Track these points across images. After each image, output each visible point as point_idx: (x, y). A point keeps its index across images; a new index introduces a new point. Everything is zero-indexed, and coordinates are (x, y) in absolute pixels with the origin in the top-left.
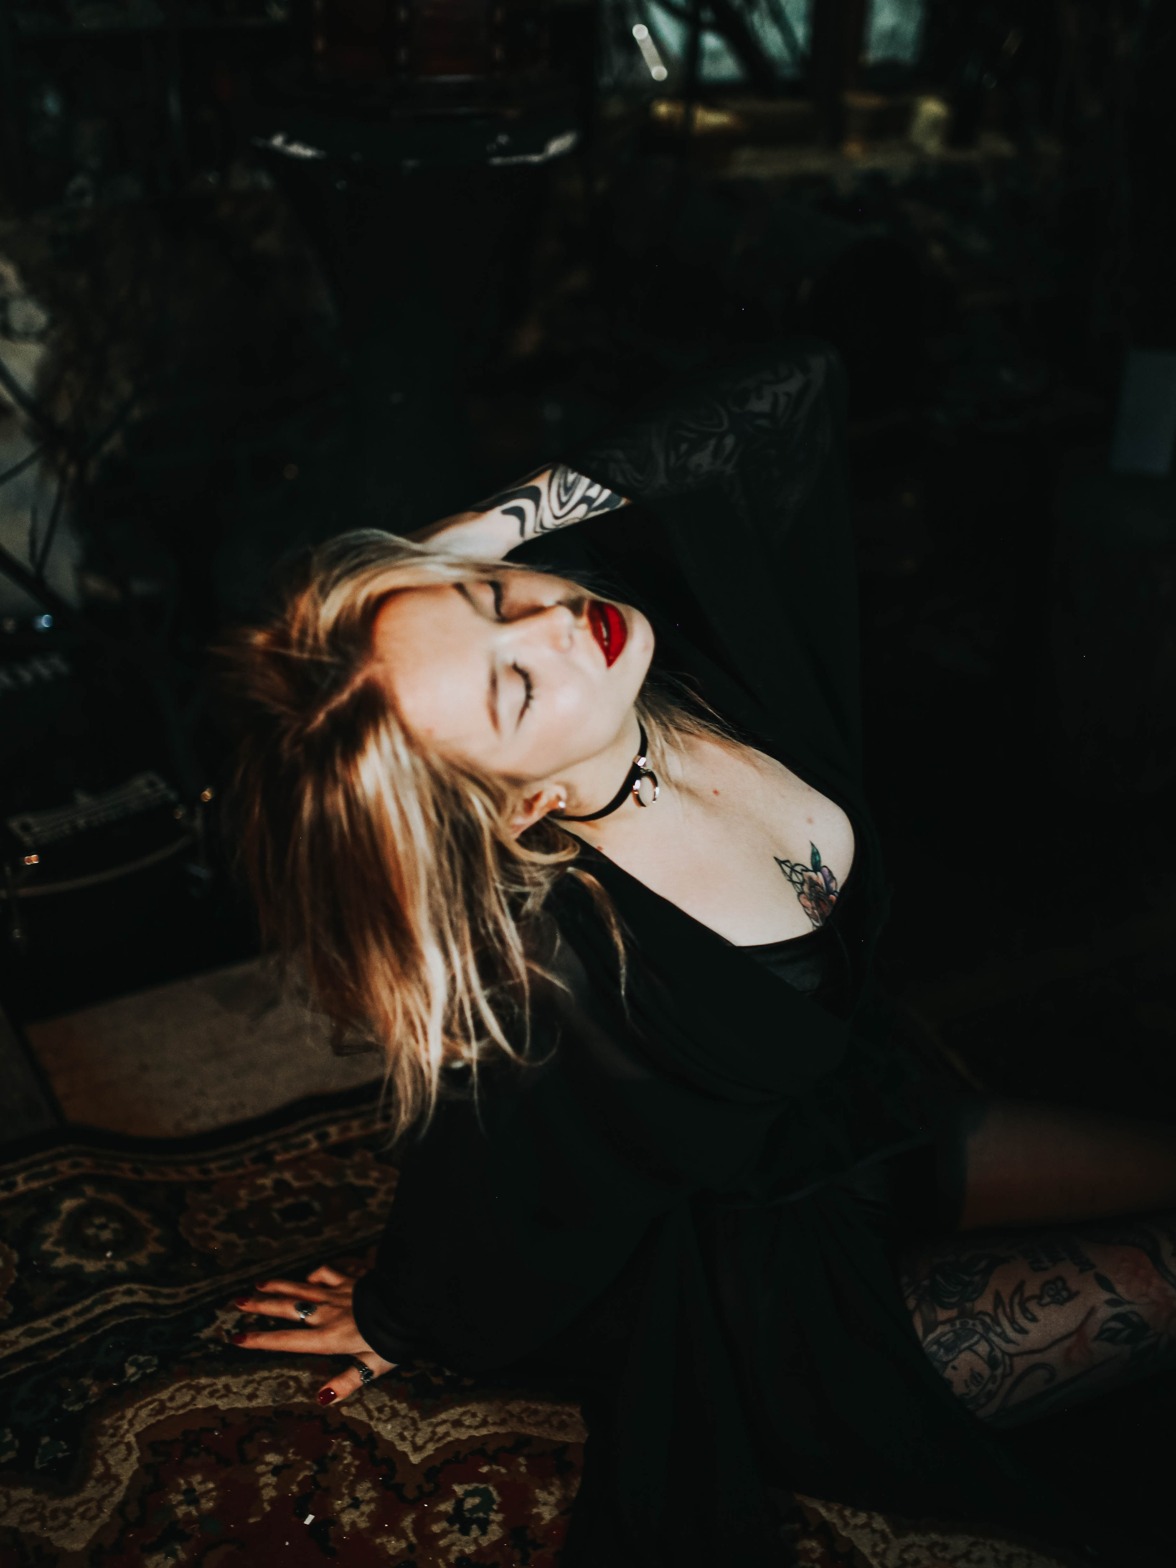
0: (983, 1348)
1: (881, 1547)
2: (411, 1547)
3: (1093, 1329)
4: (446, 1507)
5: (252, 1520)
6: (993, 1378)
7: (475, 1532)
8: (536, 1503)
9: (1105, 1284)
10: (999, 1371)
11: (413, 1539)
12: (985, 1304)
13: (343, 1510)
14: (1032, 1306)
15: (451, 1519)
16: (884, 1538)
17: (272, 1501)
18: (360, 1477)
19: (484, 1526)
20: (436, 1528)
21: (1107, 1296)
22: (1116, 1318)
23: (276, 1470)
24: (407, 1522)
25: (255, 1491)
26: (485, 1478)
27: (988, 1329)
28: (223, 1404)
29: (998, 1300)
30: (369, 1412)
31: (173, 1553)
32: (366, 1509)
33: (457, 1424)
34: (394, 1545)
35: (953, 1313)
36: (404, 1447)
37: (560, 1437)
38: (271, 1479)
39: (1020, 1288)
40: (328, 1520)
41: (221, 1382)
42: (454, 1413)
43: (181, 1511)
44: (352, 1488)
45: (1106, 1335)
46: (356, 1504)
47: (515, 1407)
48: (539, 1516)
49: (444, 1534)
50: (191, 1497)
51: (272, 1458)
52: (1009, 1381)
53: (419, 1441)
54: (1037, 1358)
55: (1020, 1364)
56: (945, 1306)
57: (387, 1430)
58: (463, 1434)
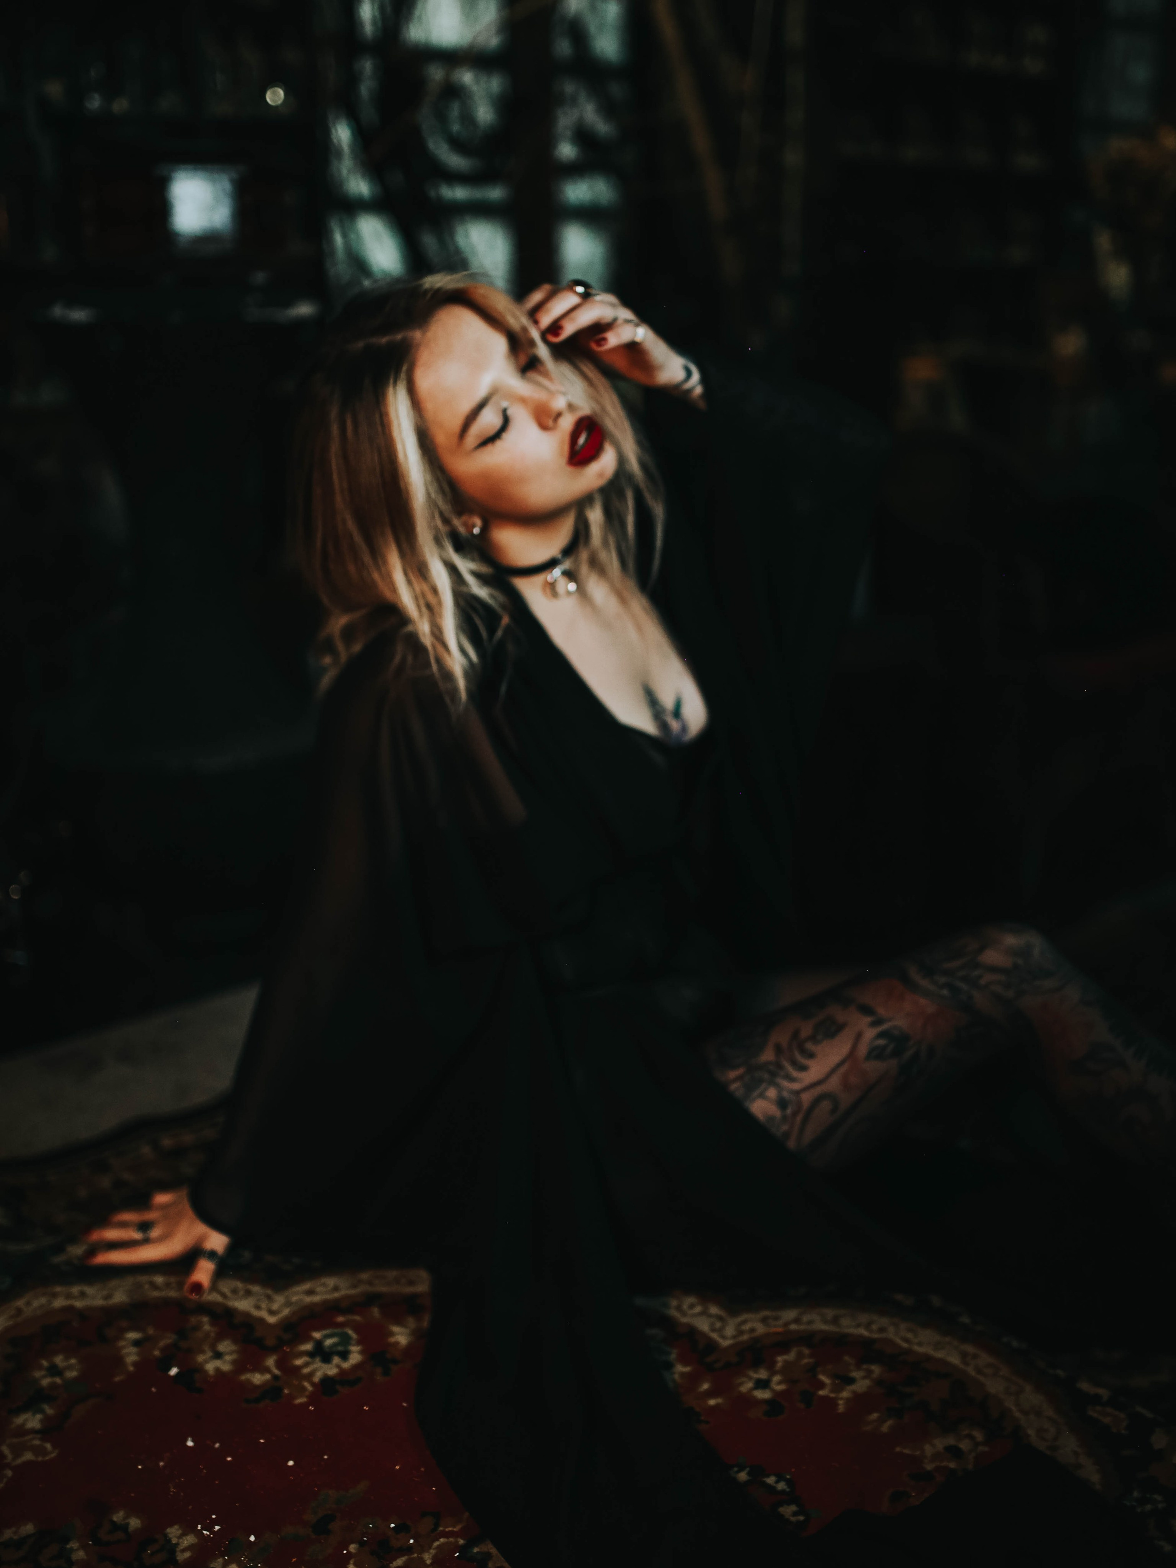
0: (772, 1093)
1: (718, 1325)
2: (275, 1378)
3: (863, 1050)
4: (308, 1347)
5: (117, 1379)
6: (784, 1118)
7: (336, 1360)
8: (392, 1334)
9: (866, 1010)
10: (789, 1111)
11: (276, 1372)
12: (768, 1056)
13: (206, 1362)
14: (809, 1046)
15: (311, 1355)
16: (720, 1318)
17: (135, 1364)
18: (220, 1337)
19: (344, 1355)
20: (299, 1362)
21: (869, 1019)
22: (880, 1035)
23: (137, 1343)
24: (271, 1362)
25: (119, 1360)
26: (342, 1325)
27: (773, 1074)
28: (79, 1304)
29: (778, 1049)
30: (224, 1296)
31: (42, 1411)
32: (228, 1358)
33: (310, 1292)
34: (258, 1378)
35: (740, 1071)
36: (264, 1314)
37: (409, 1290)
38: (133, 1350)
39: (796, 1034)
40: (191, 1372)
41: (75, 1290)
42: (307, 1286)
43: (45, 1382)
44: (213, 1348)
45: (875, 1054)
46: (218, 1355)
47: (365, 1276)
48: (397, 1343)
49: (307, 1364)
50: (54, 1371)
51: (133, 1335)
52: (799, 1119)
53: (275, 1307)
54: (818, 1090)
55: (807, 1098)
56: (734, 1067)
57: (243, 1305)
58: (316, 1299)
